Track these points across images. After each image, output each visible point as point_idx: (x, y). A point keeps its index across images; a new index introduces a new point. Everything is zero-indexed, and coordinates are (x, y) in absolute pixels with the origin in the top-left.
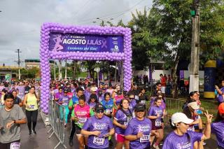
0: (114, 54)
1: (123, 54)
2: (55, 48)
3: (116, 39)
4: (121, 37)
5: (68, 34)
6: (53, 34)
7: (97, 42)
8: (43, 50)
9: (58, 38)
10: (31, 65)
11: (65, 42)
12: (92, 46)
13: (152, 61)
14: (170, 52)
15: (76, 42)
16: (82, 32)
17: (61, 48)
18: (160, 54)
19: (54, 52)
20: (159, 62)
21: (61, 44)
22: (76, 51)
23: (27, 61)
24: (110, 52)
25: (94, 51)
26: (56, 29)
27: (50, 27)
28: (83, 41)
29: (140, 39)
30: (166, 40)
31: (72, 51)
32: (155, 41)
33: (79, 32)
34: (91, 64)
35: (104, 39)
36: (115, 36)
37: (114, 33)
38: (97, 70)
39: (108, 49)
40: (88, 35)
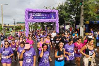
0: (52, 20)
1: (55, 20)
2: (30, 18)
3: (53, 14)
4: (55, 13)
5: (35, 12)
6: (30, 13)
7: (46, 15)
8: (26, 19)
9: (31, 14)
10: (19, 25)
11: (34, 15)
12: (44, 17)
13: (66, 22)
14: (72, 18)
15: (38, 15)
16: (40, 12)
17: (33, 18)
18: (69, 19)
19: (30, 19)
20: (68, 22)
21: (32, 16)
22: (38, 19)
23: (17, 23)
24: (51, 19)
25: (45, 19)
26: (30, 11)
27: (28, 10)
28: (40, 15)
29: (61, 14)
30: (71, 14)
31: (37, 19)
32: (67, 14)
33: (39, 12)
34: (42, 23)
35: (48, 14)
36: (53, 13)
37: (52, 12)
38: (45, 26)
39: (50, 18)
40: (42, 13)
